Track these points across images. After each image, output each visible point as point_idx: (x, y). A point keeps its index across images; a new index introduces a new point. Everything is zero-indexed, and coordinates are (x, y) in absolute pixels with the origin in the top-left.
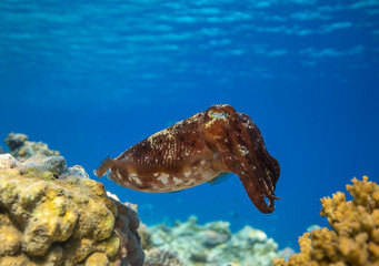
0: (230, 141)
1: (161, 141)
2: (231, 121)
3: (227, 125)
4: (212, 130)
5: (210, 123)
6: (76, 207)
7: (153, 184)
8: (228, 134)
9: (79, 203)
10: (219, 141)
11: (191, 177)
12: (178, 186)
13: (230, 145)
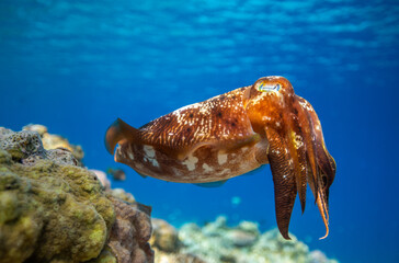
0: (283, 125)
1: (191, 116)
2: (286, 98)
3: (282, 103)
4: (261, 108)
5: (259, 98)
6: (41, 209)
7: (175, 170)
8: (281, 116)
9: (48, 202)
10: (268, 123)
11: (225, 165)
12: (207, 175)
13: (282, 132)
